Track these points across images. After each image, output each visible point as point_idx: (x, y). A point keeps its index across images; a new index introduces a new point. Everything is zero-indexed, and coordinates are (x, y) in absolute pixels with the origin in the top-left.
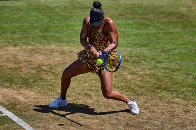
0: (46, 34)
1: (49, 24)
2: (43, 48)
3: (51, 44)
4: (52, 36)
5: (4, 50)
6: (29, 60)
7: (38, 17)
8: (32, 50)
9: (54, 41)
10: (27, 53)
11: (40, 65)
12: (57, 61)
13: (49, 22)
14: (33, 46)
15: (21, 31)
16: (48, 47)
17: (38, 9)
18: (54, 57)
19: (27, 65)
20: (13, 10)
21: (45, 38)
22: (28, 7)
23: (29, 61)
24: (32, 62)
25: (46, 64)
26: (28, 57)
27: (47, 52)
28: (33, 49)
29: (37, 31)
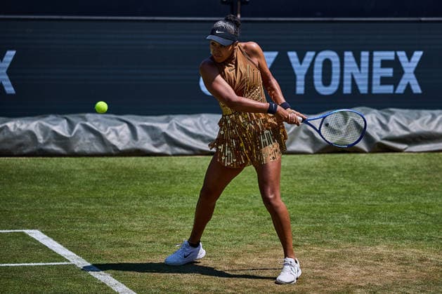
0: (367, 222)
1: (374, 203)
2: (359, 251)
3: (378, 244)
4: (381, 226)
5: (269, 256)
6: (324, 275)
7: (349, 188)
8: (333, 256)
9: (384, 238)
10: (321, 262)
11: (350, 286)
12: (389, 278)
13: (375, 198)
14: (337, 246)
15: (309, 217)
16: (369, 250)
17: (351, 171)
18: (382, 269)
19: (319, 286)
20: (295, 174)
21: (363, 231)
22: (329, 167)
23: (325, 278)
24: (332, 280)
25: (363, 284)
26: (323, 269)
27: (366, 259)
28: (336, 253)
29: (347, 217)
